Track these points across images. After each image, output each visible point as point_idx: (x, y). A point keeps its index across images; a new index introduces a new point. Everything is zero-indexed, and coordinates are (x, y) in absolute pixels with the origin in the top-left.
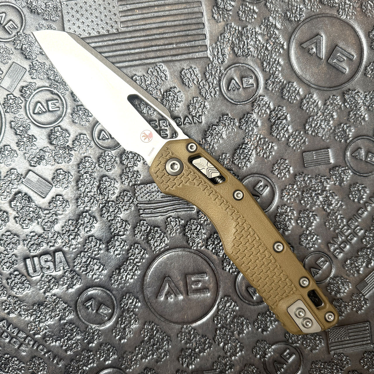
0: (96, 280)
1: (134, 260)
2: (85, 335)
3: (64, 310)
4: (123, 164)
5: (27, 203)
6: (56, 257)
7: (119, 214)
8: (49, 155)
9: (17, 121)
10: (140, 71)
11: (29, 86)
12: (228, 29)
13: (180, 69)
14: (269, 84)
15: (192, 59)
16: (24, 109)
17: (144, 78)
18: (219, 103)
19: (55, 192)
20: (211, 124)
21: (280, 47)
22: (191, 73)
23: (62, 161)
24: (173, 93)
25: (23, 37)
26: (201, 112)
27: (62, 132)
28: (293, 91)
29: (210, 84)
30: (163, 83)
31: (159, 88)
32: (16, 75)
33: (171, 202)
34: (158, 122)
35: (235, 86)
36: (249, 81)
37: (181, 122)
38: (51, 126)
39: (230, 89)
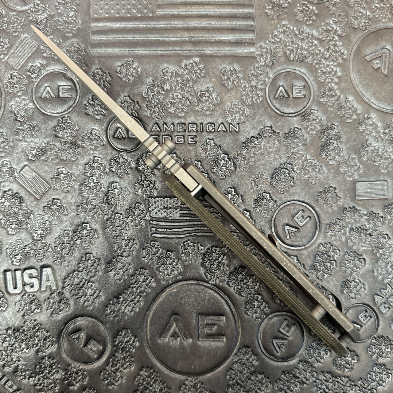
0: (88, 308)
1: (137, 289)
2: (66, 374)
3: (44, 340)
4: (139, 171)
5: (17, 204)
6: (43, 275)
7: (126, 230)
8: (51, 149)
9: (19, 104)
10: (173, 64)
11: (39, 65)
12: (282, 29)
13: (221, 67)
14: (323, 97)
15: (236, 57)
16: (30, 91)
17: (176, 72)
18: (261, 111)
19: (52, 194)
20: (250, 136)
21: (339, 56)
22: (233, 72)
23: (65, 159)
24: (208, 94)
25: (40, 8)
26: (240, 119)
27: (71, 123)
28: (350, 108)
29: (254, 89)
30: (198, 80)
31: (192, 85)
32: (26, 51)
33: (191, 223)
34: (187, 125)
35: (283, 94)
36: (300, 91)
37: (214, 129)
38: (59, 115)
39: (277, 96)
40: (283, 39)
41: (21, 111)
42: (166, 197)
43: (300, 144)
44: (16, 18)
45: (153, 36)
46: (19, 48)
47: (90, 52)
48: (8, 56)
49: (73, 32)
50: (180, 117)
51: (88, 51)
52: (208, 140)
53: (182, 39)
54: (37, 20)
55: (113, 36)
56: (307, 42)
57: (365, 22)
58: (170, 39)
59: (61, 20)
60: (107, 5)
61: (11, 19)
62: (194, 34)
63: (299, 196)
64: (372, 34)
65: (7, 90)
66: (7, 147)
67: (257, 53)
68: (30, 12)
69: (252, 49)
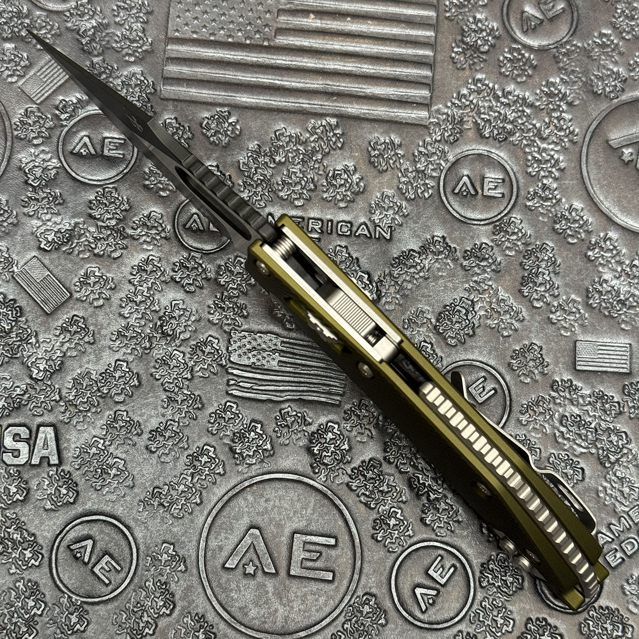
1: (195, 478)
3: (24, 549)
4: (219, 284)
5: (10, 317)
7: (187, 379)
8: (80, 236)
9: (34, 159)
10: (294, 124)
11: (75, 101)
12: (476, 85)
13: (371, 137)
14: (533, 199)
15: (396, 123)
16: (55, 140)
17: (297, 137)
18: (430, 211)
19: (72, 308)
20: (409, 247)
21: (567, 136)
22: (389, 147)
23: (102, 253)
24: (346, 176)
25: (86, 11)
26: (394, 219)
27: (118, 199)
28: (575, 221)
29: (420, 175)
30: (332, 152)
31: (322, 159)
32: (56, 76)
33: (296, 379)
34: (306, 220)
35: (467, 188)
36: (496, 187)
37: (351, 231)
38: (99, 183)
39: (457, 191)
40: (475, 101)
41: (37, 170)
42: (259, 332)
43: (489, 270)
44: (45, 22)
45: (266, 77)
46: (44, 70)
47: (161, 90)
48: (24, 80)
49: (137, 54)
50: (297, 207)
51: (158, 89)
52: (338, 248)
53: (312, 86)
54: (80, 29)
55: (202, 70)
56: (514, 110)
57: (616, 86)
58: (293, 84)
59: (119, 33)
60: (196, 18)
61: (36, 21)
62: (332, 81)
63: (481, 353)
64: (625, 106)
65: (16, 133)
66: (5, 224)
67: (432, 120)
68: (68, 15)
69: (424, 114)
